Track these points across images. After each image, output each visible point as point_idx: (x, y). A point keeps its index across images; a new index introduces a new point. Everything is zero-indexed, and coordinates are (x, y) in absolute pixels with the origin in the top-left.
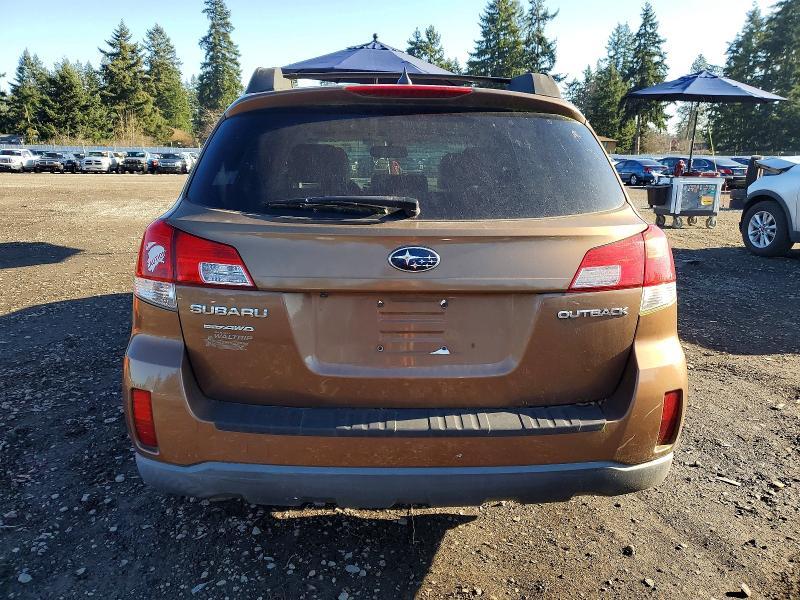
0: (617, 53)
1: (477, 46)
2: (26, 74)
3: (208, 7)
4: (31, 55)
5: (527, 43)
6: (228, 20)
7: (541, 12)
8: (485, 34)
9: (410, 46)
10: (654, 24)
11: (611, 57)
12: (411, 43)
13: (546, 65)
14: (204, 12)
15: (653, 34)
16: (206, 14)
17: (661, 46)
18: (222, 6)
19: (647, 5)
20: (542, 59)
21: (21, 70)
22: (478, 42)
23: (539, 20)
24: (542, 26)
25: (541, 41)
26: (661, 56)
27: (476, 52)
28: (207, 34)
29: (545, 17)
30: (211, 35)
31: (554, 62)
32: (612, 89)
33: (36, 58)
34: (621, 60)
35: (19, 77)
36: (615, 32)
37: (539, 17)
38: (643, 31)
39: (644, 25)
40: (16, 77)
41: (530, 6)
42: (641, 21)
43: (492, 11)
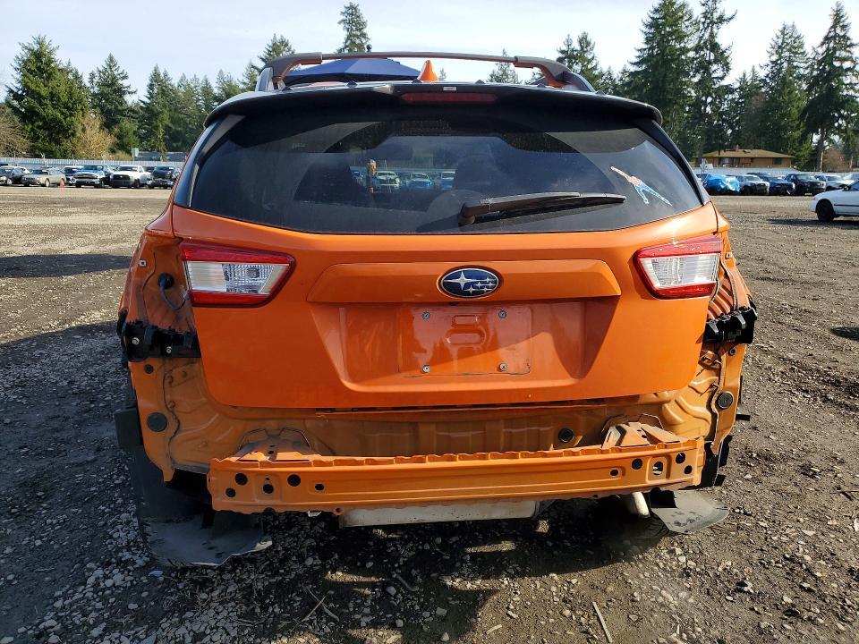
0: (780, 57)
1: (638, 54)
2: (156, 91)
3: (344, 18)
4: (162, 72)
5: (697, 49)
6: (365, 31)
7: (716, 15)
8: (648, 40)
9: (561, 55)
10: (846, 26)
11: (773, 62)
12: (562, 52)
13: (719, 73)
14: (340, 23)
15: (844, 36)
16: (342, 25)
17: (852, 50)
18: (359, 17)
19: (838, 4)
20: (714, 67)
21: (151, 87)
22: (640, 50)
23: (712, 23)
24: (715, 30)
25: (714, 47)
26: (853, 61)
27: (637, 60)
28: (342, 46)
29: (721, 20)
30: (346, 47)
31: (728, 69)
32: (786, 98)
33: (166, 75)
34: (785, 65)
35: (150, 94)
36: (779, 34)
37: (713, 20)
38: (832, 34)
39: (834, 27)
40: (147, 94)
41: (703, 9)
42: (830, 23)
43: (657, 16)
